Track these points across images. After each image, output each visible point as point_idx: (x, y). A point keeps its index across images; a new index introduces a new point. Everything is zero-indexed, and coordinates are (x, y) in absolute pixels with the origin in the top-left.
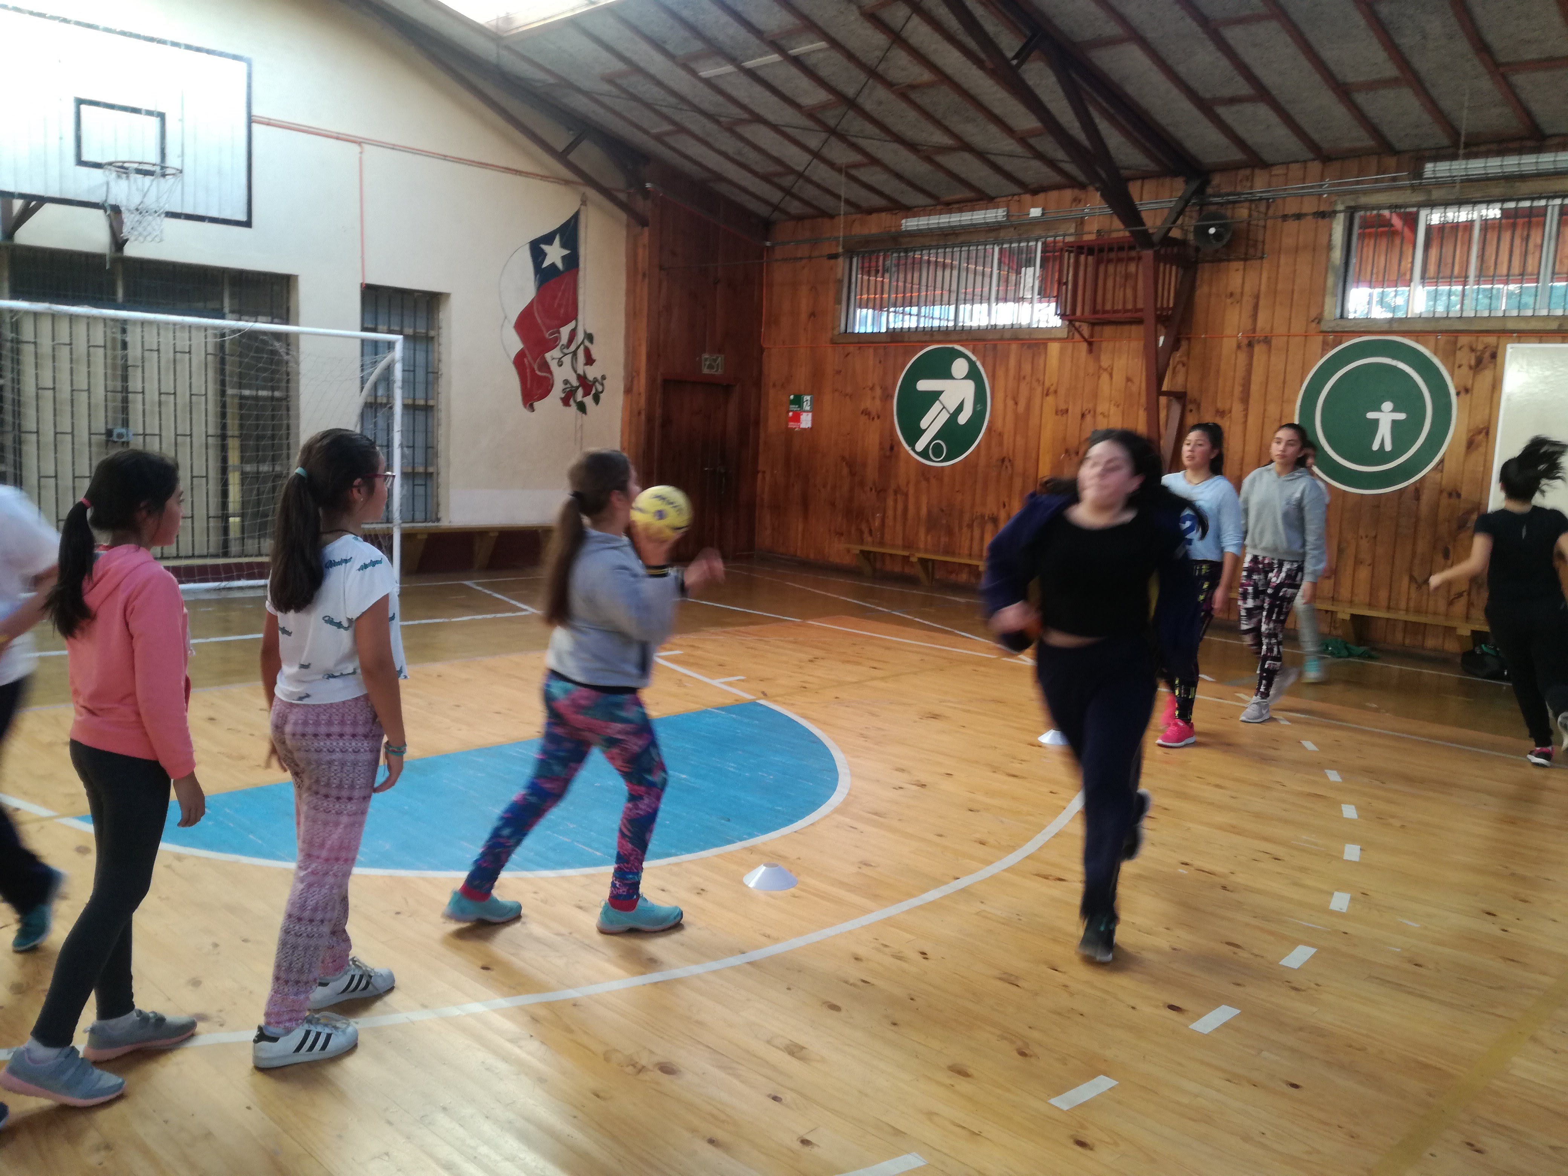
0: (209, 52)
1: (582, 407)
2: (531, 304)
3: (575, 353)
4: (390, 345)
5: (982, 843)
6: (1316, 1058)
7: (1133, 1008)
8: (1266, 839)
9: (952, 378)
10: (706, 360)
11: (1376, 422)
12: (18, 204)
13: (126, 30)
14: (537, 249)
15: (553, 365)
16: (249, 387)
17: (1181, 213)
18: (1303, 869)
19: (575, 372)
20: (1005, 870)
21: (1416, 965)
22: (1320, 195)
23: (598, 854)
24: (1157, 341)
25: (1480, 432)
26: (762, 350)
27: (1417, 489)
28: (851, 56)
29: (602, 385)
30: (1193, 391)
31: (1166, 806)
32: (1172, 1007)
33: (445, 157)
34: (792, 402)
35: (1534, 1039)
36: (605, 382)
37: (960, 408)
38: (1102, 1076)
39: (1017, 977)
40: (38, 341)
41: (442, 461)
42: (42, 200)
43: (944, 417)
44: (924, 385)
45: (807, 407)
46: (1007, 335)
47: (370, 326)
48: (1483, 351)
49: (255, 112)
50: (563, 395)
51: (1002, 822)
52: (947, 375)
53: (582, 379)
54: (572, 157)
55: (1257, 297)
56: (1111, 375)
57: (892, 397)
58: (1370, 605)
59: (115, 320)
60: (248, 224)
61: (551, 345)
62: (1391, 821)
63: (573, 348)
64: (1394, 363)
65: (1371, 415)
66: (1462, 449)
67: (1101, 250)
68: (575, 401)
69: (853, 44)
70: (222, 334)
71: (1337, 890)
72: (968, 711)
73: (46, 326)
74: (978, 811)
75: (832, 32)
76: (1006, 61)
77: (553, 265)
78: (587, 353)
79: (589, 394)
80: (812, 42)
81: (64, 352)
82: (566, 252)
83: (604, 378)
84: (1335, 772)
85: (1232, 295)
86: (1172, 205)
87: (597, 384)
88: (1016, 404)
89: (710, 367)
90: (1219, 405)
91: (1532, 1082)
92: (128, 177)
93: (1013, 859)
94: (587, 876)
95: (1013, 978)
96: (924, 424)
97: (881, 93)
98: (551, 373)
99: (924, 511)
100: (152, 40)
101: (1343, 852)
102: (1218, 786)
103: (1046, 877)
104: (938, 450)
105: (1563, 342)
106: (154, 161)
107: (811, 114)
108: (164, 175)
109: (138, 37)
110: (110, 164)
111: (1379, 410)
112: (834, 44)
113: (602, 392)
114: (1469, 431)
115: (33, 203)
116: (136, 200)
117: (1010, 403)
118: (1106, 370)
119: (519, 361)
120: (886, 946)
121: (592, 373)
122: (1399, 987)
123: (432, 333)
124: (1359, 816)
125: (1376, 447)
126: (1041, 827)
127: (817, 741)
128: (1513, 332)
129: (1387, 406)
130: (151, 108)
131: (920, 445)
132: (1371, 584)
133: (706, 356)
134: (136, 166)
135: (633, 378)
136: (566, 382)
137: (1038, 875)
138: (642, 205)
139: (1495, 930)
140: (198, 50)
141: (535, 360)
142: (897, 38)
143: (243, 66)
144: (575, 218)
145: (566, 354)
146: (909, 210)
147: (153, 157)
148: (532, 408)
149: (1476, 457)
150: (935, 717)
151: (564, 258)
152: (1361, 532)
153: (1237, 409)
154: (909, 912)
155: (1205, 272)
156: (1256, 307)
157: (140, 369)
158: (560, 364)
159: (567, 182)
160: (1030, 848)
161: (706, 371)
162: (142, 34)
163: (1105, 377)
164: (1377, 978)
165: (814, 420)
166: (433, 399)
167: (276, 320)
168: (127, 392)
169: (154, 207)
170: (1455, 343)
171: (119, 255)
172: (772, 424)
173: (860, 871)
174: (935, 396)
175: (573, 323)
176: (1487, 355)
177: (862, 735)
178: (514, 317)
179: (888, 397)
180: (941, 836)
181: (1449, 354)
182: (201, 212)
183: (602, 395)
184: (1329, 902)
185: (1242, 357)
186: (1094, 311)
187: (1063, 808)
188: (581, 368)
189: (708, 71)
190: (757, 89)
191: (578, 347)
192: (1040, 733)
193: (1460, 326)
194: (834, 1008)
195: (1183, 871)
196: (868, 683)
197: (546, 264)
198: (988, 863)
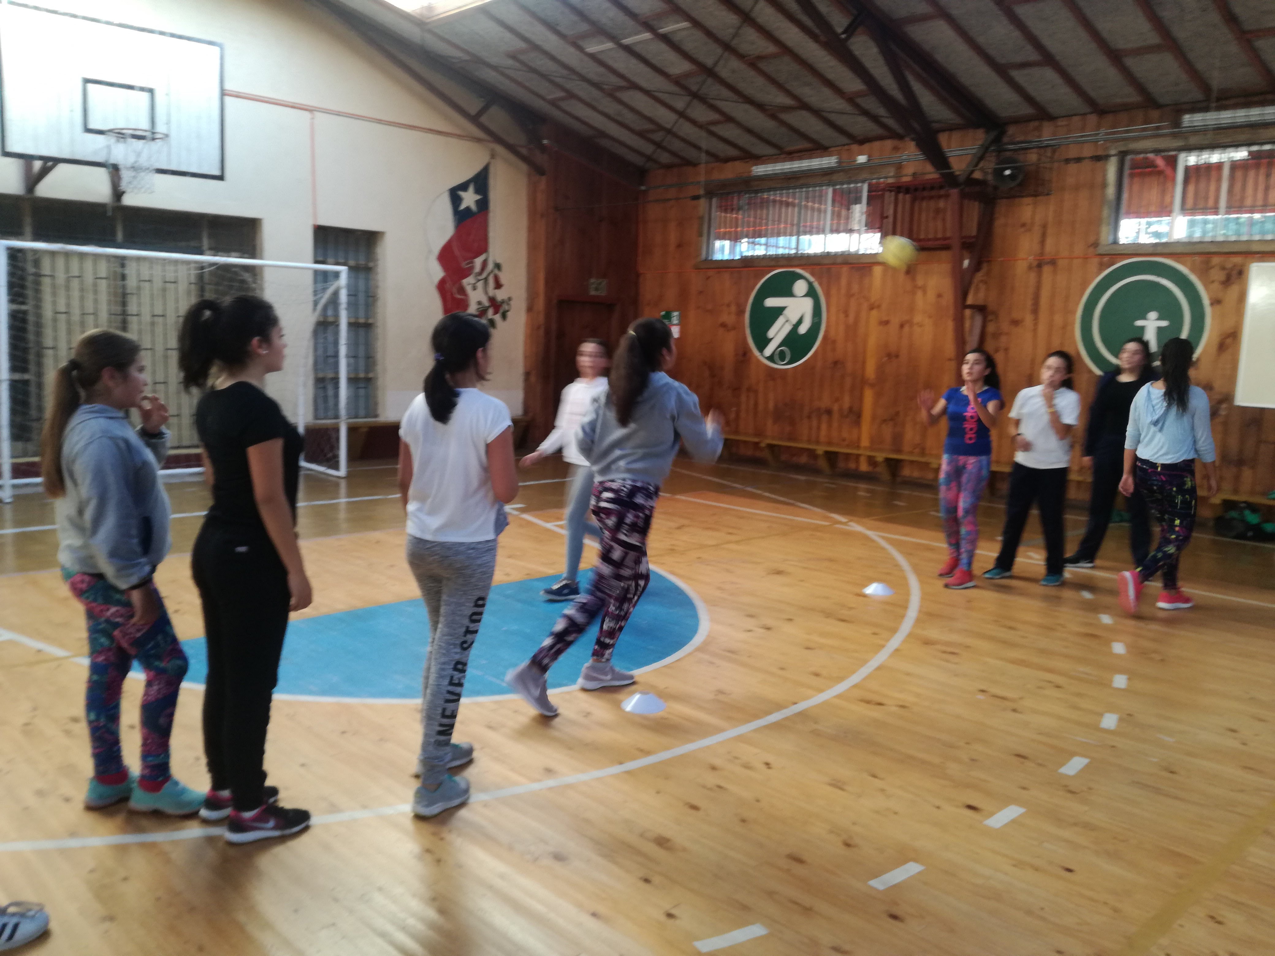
0: (188, 38)
2: (451, 240)
3: (486, 279)
4: (337, 275)
5: (817, 675)
6: (1088, 848)
7: (938, 807)
8: (1050, 671)
9: (794, 296)
10: (593, 283)
11: (1144, 328)
12: (37, 165)
13: (121, 22)
14: (455, 195)
15: (469, 289)
17: (981, 158)
18: (1079, 695)
19: (487, 294)
20: (835, 697)
21: (1172, 772)
22: (1096, 142)
24: (961, 263)
25: (1228, 337)
26: (638, 275)
28: (709, 33)
29: (508, 304)
30: (992, 305)
31: (968, 645)
32: (970, 807)
33: (380, 121)
35: (1267, 832)
36: (511, 302)
37: (800, 322)
38: (912, 863)
39: (844, 783)
40: (55, 275)
41: (379, 368)
42: (57, 161)
43: (787, 328)
44: (771, 302)
46: (839, 260)
47: (320, 259)
48: (1232, 269)
49: (227, 86)
51: (832, 658)
52: (789, 293)
53: (492, 300)
54: (484, 119)
55: (1044, 227)
56: (925, 292)
57: (745, 313)
59: (116, 257)
60: (221, 178)
61: (466, 273)
62: (1153, 655)
63: (484, 275)
64: (1158, 279)
65: (1139, 323)
66: (1214, 351)
67: (916, 190)
69: (711, 23)
70: (201, 266)
71: (1107, 712)
73: (60, 262)
74: (813, 649)
75: (694, 14)
76: (837, 35)
77: (468, 209)
78: (497, 279)
79: (499, 312)
80: (678, 22)
81: (75, 284)
82: (478, 197)
83: (510, 299)
84: (1108, 616)
85: (1023, 225)
86: (974, 151)
87: (504, 304)
88: (847, 316)
89: (596, 289)
90: (1014, 316)
91: (1263, 866)
92: (125, 141)
93: (842, 687)
95: (839, 784)
96: (771, 333)
97: (735, 63)
98: (467, 295)
99: (771, 405)
100: (141, 29)
101: (1112, 681)
102: (1011, 628)
103: (868, 702)
104: (782, 356)
106: (145, 128)
107: (677, 81)
108: (154, 139)
109: (130, 27)
110: (111, 131)
111: (1146, 318)
112: (696, 23)
113: (508, 311)
114: (1220, 335)
115: (50, 164)
116: (131, 160)
117: (842, 316)
118: (919, 288)
119: (442, 287)
120: (737, 758)
121: (500, 295)
122: (1157, 791)
123: (371, 265)
124: (1126, 652)
126: (864, 662)
127: (682, 593)
128: (1256, 253)
129: (1153, 315)
130: (143, 85)
131: (768, 351)
133: (593, 280)
134: (131, 132)
135: (533, 299)
136: (479, 303)
137: (863, 701)
138: (541, 159)
139: (1236, 744)
140: (181, 37)
141: (454, 286)
142: (747, 18)
143: (217, 50)
144: (486, 169)
145: (479, 280)
146: (758, 159)
147: (143, 124)
149: (1226, 357)
150: (779, 573)
151: (477, 202)
153: (1029, 319)
154: (756, 730)
155: (1002, 206)
156: (1044, 236)
157: (136, 296)
158: (475, 288)
159: (478, 140)
160: (855, 679)
161: (593, 293)
162: (135, 25)
164: (1137, 783)
165: (682, 332)
166: (372, 318)
167: (246, 255)
168: (127, 315)
169: (146, 165)
170: (1209, 262)
171: (118, 204)
173: (716, 697)
174: (779, 311)
175: (485, 255)
176: (1235, 272)
177: (719, 588)
178: (437, 250)
179: (741, 312)
180: (782, 669)
181: (1204, 271)
182: (183, 169)
183: (508, 314)
184: (1100, 722)
185: (1033, 276)
187: (883, 646)
188: (491, 291)
189: (593, 48)
190: (634, 61)
191: (489, 275)
192: (866, 586)
193: (1213, 249)
194: (695, 808)
195: (981, 697)
196: (726, 546)
197: (463, 207)
198: (821, 691)
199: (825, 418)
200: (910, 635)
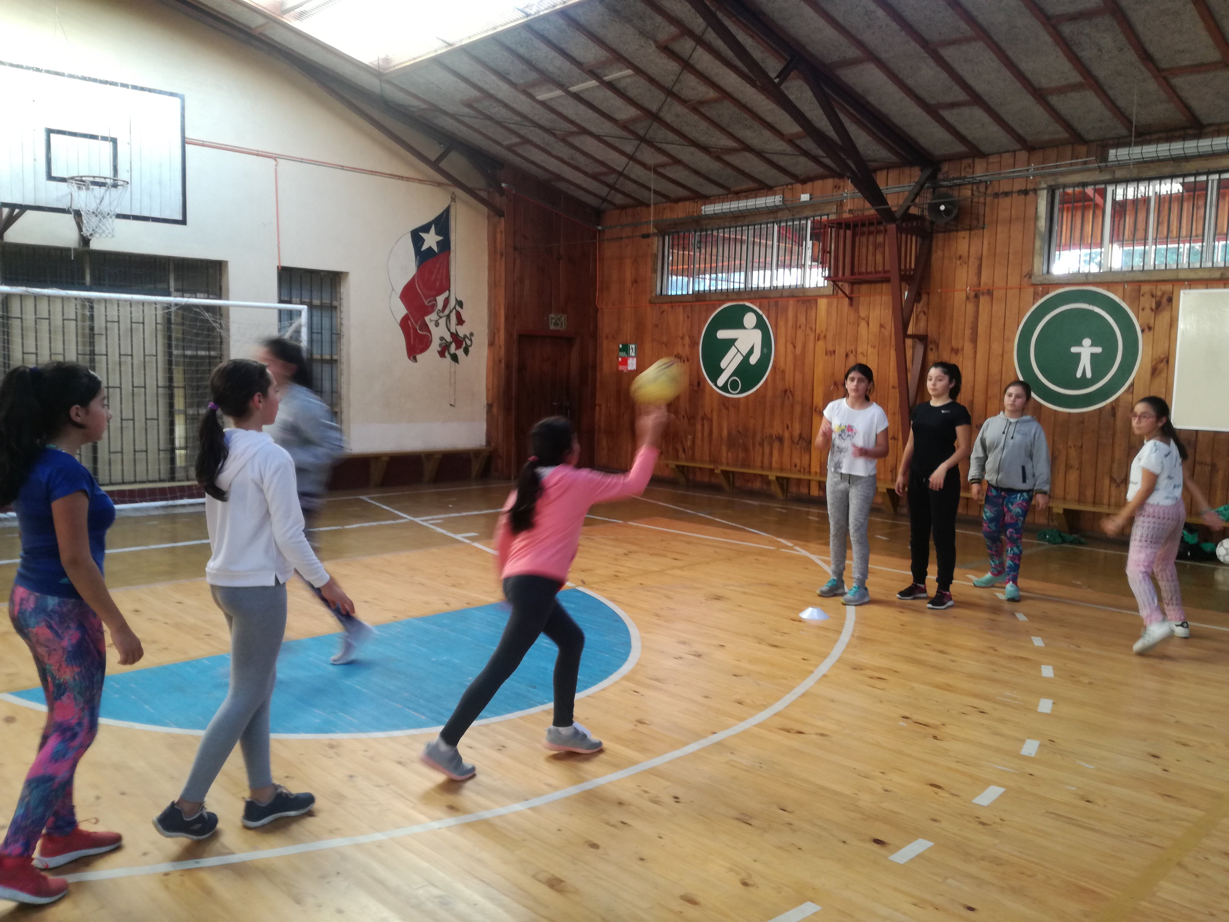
0: (150, 91)
1: (455, 358)
2: (413, 278)
3: (448, 317)
4: (299, 313)
5: (740, 703)
6: (993, 884)
7: (844, 842)
8: (976, 696)
9: (744, 328)
10: (552, 318)
11: (1078, 355)
12: (6, 211)
13: (86, 75)
14: (417, 237)
15: (432, 326)
16: (190, 348)
17: (918, 194)
18: (1002, 721)
19: (449, 330)
20: (756, 726)
21: (1088, 801)
22: (1027, 177)
23: (424, 717)
24: (901, 294)
25: (1162, 361)
26: (596, 310)
27: (1113, 408)
28: (651, 80)
29: (471, 340)
30: (932, 333)
31: (897, 670)
32: (877, 841)
33: (342, 168)
34: (621, 350)
35: (1180, 865)
36: (473, 338)
37: (751, 351)
38: (809, 903)
39: (751, 817)
40: (24, 317)
41: (344, 403)
42: (24, 208)
43: (739, 359)
44: (722, 334)
45: (632, 353)
46: (785, 294)
47: (286, 299)
48: (1162, 297)
49: (188, 135)
50: (439, 349)
51: (759, 685)
52: (740, 326)
53: (455, 336)
54: (443, 165)
55: (981, 259)
56: (868, 323)
57: (698, 344)
58: (1079, 501)
59: (84, 299)
60: (183, 222)
61: (429, 310)
62: (1082, 679)
63: (447, 312)
64: (1091, 307)
65: (1074, 350)
66: (1148, 375)
67: (856, 226)
68: (449, 353)
69: (652, 71)
70: (167, 307)
71: (1029, 738)
72: (745, 593)
73: (29, 305)
74: (741, 676)
75: (636, 62)
76: (771, 80)
77: (430, 249)
78: (458, 316)
79: (461, 347)
80: (621, 70)
81: (44, 325)
82: (440, 238)
83: (472, 334)
84: (1040, 639)
85: (960, 257)
86: (911, 188)
87: (467, 340)
88: (795, 347)
89: (556, 324)
90: (954, 344)
91: (1174, 903)
92: (88, 189)
93: (763, 716)
94: (410, 737)
95: (747, 818)
96: (723, 364)
97: (678, 108)
98: (429, 331)
99: (725, 432)
100: (106, 82)
101: (1037, 706)
102: (942, 652)
103: (788, 731)
104: (734, 386)
105: (1225, 287)
106: (108, 176)
107: (624, 126)
108: (115, 186)
109: (95, 80)
110: (72, 178)
111: (1080, 344)
112: (638, 71)
113: (471, 346)
114: (1152, 361)
115: (17, 211)
116: (93, 206)
117: (790, 347)
118: (863, 319)
119: (404, 324)
120: (646, 792)
121: (462, 331)
122: (1070, 821)
123: (335, 303)
124: (1055, 675)
125: (1079, 374)
126: (791, 688)
127: (618, 619)
128: (1183, 281)
129: (1087, 342)
130: (106, 135)
131: (721, 381)
132: (1080, 484)
133: (552, 315)
134: (91, 179)
135: (494, 334)
136: (442, 338)
137: (783, 729)
138: (499, 200)
139: (1158, 771)
140: (142, 89)
141: (416, 323)
142: (687, 65)
143: (177, 101)
144: (447, 211)
145: (441, 317)
146: (707, 199)
147: (106, 172)
148: (415, 360)
149: (1160, 380)
150: (718, 598)
151: (438, 243)
152: (1070, 443)
153: (968, 347)
154: (670, 762)
155: (939, 240)
156: (980, 267)
157: (104, 337)
158: (437, 324)
159: (439, 184)
160: (778, 706)
161: (552, 327)
162: (98, 78)
163: (863, 324)
164: (1053, 813)
165: (638, 364)
166: (337, 354)
167: (212, 296)
168: (94, 354)
169: (107, 210)
170: (1139, 290)
171: (86, 248)
172: (606, 367)
173: (636, 728)
174: (730, 343)
175: (447, 292)
176: (1164, 300)
177: (657, 615)
178: (399, 289)
179: (694, 345)
180: (706, 697)
181: (1135, 299)
182: (146, 214)
183: (470, 349)
184: (1021, 748)
185: (970, 307)
186: (852, 273)
187: (812, 672)
188: (453, 327)
189: (543, 96)
190: (582, 108)
191: (451, 312)
192: (802, 610)
193: (1142, 277)
194: (595, 846)
195: (902, 723)
196: (669, 572)
197: (424, 247)
198: (742, 719)
199: (776, 444)
200: (840, 660)
